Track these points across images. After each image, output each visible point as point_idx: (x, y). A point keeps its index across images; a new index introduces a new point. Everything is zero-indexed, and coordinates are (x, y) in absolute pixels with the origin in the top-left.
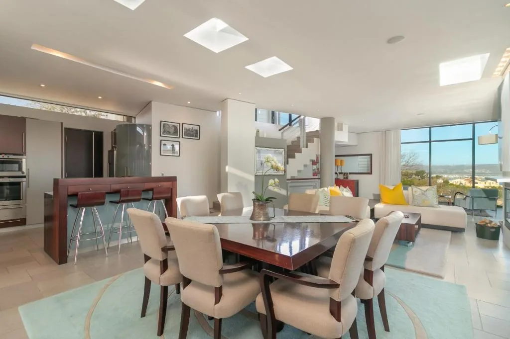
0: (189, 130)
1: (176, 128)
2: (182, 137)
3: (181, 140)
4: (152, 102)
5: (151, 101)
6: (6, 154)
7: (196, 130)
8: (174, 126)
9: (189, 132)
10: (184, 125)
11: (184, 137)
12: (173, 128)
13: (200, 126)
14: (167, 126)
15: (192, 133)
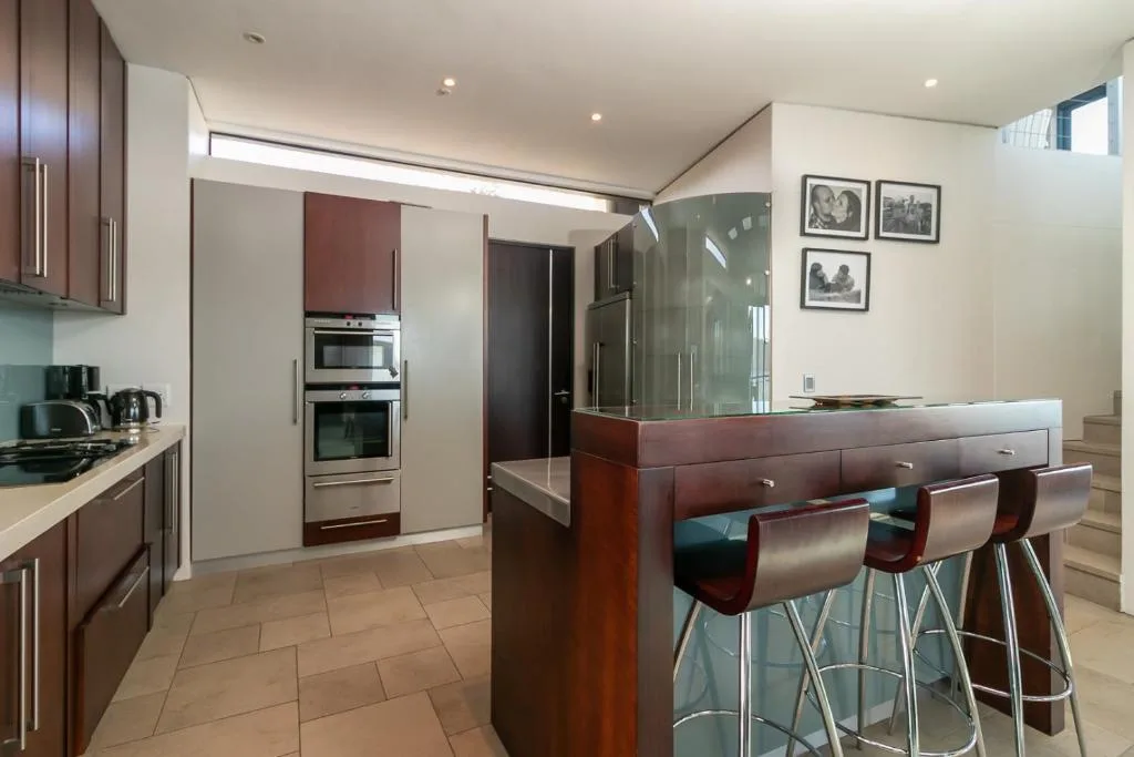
0: (901, 206)
1: (853, 198)
2: (877, 236)
3: (870, 245)
4: (774, 105)
5: (769, 105)
6: (355, 316)
7: (926, 207)
8: (849, 194)
9: (897, 213)
10: (883, 186)
11: (882, 234)
12: (845, 201)
13: (939, 188)
14: (823, 195)
15: (911, 217)
